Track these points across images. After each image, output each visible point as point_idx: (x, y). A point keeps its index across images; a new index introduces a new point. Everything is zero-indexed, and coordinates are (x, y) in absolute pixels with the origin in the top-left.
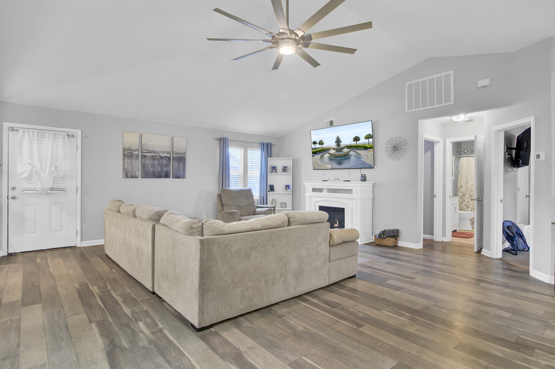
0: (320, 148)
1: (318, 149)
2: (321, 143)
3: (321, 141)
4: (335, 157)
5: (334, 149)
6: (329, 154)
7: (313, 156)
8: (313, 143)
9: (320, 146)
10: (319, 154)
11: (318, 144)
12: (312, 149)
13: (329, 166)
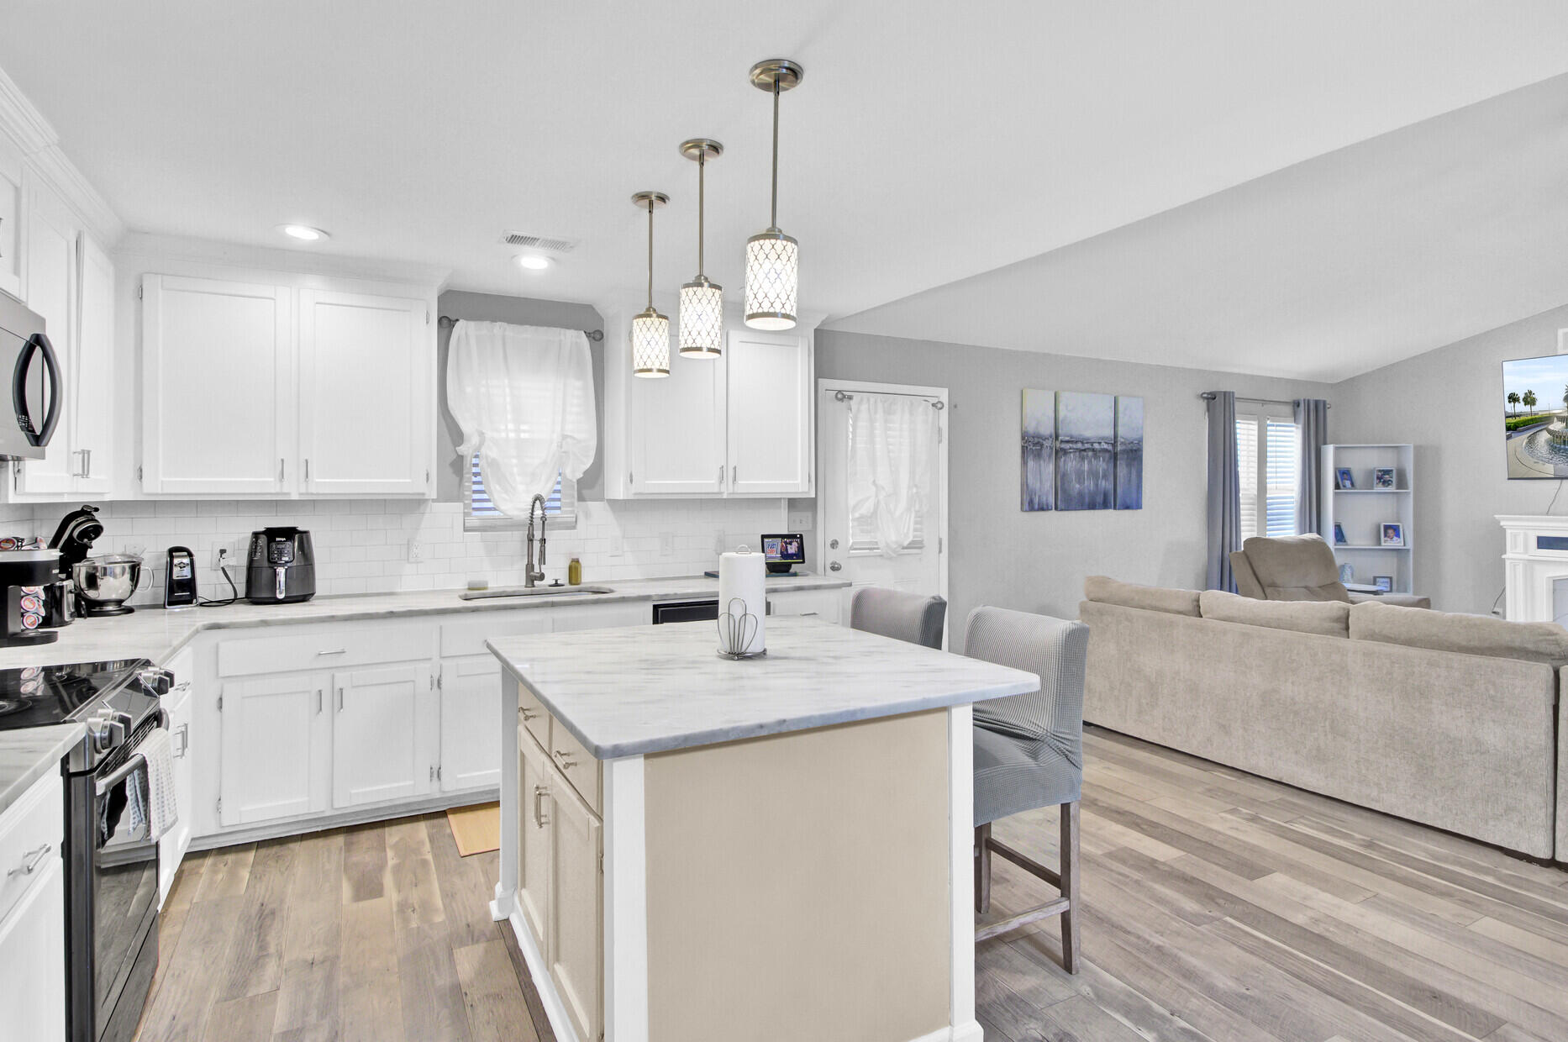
0: (1526, 415)
1: (1522, 418)
2: (1529, 400)
3: (1530, 392)
4: (1564, 441)
5: (1561, 419)
6: (1550, 432)
7: (1508, 438)
8: (1509, 398)
9: (1527, 409)
10: (1523, 431)
11: (1522, 403)
12: (1507, 417)
13: (1550, 469)
